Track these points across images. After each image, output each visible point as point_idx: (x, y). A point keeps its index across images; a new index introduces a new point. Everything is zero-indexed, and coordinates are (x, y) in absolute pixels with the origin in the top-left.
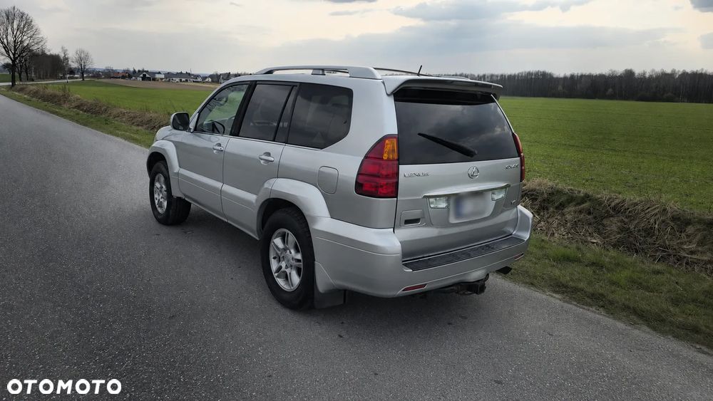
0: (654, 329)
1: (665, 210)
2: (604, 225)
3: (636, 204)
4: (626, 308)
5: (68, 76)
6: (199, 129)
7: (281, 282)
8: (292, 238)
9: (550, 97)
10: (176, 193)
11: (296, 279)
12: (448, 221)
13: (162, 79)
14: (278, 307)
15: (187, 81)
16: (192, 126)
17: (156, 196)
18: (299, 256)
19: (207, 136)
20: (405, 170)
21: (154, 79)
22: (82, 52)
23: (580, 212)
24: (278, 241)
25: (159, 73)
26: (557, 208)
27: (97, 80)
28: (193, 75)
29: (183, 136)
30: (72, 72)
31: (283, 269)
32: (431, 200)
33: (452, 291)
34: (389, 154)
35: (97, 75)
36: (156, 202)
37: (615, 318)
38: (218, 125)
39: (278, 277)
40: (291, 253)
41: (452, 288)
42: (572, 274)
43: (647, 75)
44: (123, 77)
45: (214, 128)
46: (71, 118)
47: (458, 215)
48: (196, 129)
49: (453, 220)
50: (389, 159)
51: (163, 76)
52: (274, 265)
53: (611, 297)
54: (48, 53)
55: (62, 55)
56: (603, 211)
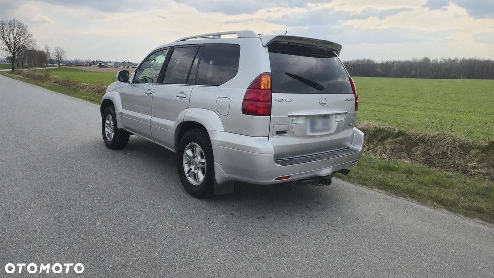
0: (450, 211)
1: (454, 140)
2: (412, 151)
3: (434, 137)
4: (430, 198)
5: (50, 65)
6: (136, 82)
7: (191, 180)
8: (198, 149)
9: (373, 76)
10: (120, 126)
11: (201, 177)
12: (305, 133)
13: (112, 66)
14: (189, 196)
15: (128, 67)
16: (131, 81)
17: (106, 130)
18: (203, 161)
19: (141, 86)
20: (275, 96)
21: (107, 66)
22: (60, 48)
23: (396, 143)
24: (189, 152)
25: (110, 62)
26: (380, 140)
27: (68, 67)
28: (132, 63)
29: (125, 87)
30: (52, 62)
31: (193, 170)
32: (294, 118)
33: (309, 183)
34: (265, 86)
35: (69, 64)
36: (107, 134)
37: (422, 205)
38: (148, 79)
39: (188, 176)
40: (198, 159)
41: (308, 181)
42: (392, 178)
43: (438, 61)
44: (86, 65)
45: (145, 81)
46: (51, 89)
47: (313, 130)
48: (133, 82)
49: (309, 134)
50: (265, 89)
51: (113, 64)
52: (186, 169)
53: (420, 191)
54: (37, 50)
55: (46, 51)
56: (412, 142)
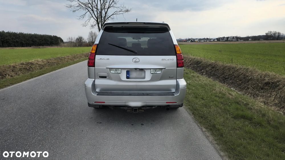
13: (197, 41)
15: (206, 41)
21: (195, 41)
25: (197, 39)
